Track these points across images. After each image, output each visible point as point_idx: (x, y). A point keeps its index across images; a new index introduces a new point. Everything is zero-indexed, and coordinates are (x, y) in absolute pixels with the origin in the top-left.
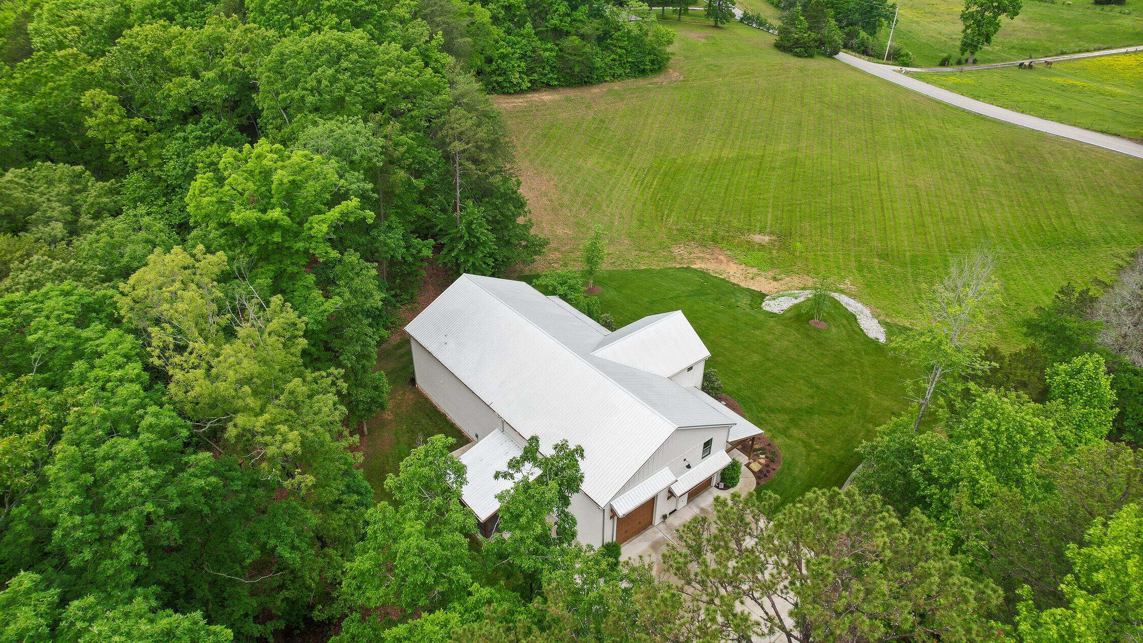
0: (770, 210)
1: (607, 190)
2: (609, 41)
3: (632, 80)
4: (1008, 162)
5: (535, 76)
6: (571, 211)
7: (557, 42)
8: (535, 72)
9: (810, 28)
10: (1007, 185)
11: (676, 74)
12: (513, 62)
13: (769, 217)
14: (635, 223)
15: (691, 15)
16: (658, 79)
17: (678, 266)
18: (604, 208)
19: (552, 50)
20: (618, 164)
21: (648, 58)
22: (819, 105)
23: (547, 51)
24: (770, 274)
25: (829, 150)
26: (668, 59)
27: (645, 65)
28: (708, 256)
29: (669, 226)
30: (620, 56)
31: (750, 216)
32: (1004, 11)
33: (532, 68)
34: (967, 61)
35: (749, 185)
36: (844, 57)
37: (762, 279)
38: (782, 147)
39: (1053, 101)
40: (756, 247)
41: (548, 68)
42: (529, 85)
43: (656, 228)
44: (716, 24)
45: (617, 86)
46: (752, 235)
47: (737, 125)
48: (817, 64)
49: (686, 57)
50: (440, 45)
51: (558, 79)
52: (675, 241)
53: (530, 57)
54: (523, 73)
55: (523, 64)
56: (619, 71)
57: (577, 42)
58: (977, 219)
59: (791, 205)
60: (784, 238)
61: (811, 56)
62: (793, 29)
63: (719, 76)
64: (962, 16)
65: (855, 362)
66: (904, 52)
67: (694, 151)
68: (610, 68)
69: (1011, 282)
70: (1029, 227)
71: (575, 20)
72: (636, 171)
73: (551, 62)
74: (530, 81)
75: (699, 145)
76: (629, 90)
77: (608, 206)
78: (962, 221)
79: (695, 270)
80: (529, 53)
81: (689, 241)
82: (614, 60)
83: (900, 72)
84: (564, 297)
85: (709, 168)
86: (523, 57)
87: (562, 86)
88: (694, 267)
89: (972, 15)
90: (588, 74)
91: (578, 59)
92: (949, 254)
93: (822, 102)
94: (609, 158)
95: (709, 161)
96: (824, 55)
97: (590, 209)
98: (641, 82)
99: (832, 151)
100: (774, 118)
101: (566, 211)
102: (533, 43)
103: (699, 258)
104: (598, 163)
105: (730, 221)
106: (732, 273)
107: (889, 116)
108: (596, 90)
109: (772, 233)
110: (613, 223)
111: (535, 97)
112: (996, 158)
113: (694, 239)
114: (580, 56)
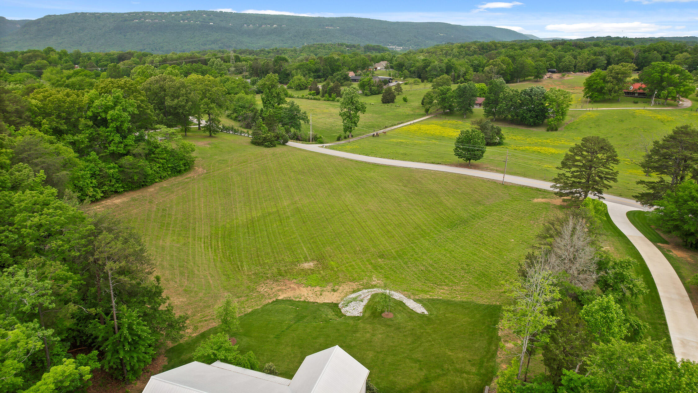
0: (302, 245)
1: (191, 258)
2: (153, 156)
3: (174, 178)
4: (405, 186)
5: (106, 188)
6: (176, 282)
7: (117, 162)
8: (105, 185)
9: (269, 130)
10: (412, 198)
11: (201, 169)
12: (87, 181)
13: (305, 249)
14: (223, 278)
15: (193, 131)
16: (191, 175)
17: (270, 301)
18: (196, 272)
19: (114, 168)
20: (188, 237)
21: (181, 162)
22: (293, 173)
23: (111, 169)
24: (329, 288)
25: (313, 199)
26: (193, 161)
27: (180, 167)
28: (284, 288)
29: (246, 273)
30: (163, 164)
31: (293, 252)
32: (359, 110)
33: (102, 183)
34: (348, 136)
35: (280, 231)
36: (291, 143)
37: (327, 293)
38: (286, 203)
39: (402, 151)
40: (309, 272)
41: (114, 181)
42: (102, 195)
43: (239, 278)
44: (210, 135)
45: (165, 184)
46: (302, 265)
47: (252, 195)
48: (279, 149)
49: (203, 158)
50: (43, 181)
51: (123, 187)
52: (256, 283)
53: (99, 175)
54: (95, 187)
55: (94, 181)
56: (165, 174)
57: (131, 159)
58: (411, 221)
59: (312, 238)
60: (321, 260)
61: (274, 146)
62: (260, 132)
63: (228, 166)
64: (340, 115)
65: (425, 334)
66: (318, 136)
67: (234, 217)
68: (157, 173)
69: (453, 253)
70: (437, 219)
71: (126, 145)
72: (203, 240)
73: (115, 176)
74: (103, 192)
75: (235, 212)
76: (174, 185)
77: (198, 270)
78: (405, 224)
79: (282, 300)
80: (97, 173)
81: (265, 280)
82: (159, 167)
83: (322, 147)
84: (225, 361)
85: (249, 226)
86: (93, 175)
87: (126, 191)
88: (280, 298)
89: (345, 114)
90: (144, 180)
91: (135, 171)
92: (412, 245)
93: (294, 171)
94: (179, 235)
95: (247, 222)
96: (280, 144)
97: (188, 277)
98: (180, 179)
99: (315, 200)
100: (271, 186)
101: (172, 283)
102: (99, 166)
103: (279, 290)
104: (174, 240)
105: (283, 259)
106: (306, 295)
107: (333, 173)
108: (151, 190)
109: (313, 260)
110: (209, 282)
111: (108, 202)
112: (398, 185)
113: (267, 277)
114: (136, 168)
